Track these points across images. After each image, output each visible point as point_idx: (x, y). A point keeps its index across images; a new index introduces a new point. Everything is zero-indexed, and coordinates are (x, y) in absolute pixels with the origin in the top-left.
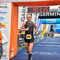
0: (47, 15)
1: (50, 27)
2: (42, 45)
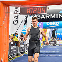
0: (46, 17)
2: (41, 55)
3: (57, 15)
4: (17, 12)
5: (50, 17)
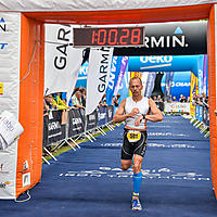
1: (152, 79)
3: (168, 38)
4: (65, 34)
5: (149, 44)
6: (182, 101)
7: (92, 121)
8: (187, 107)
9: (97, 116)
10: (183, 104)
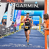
6: (37, 25)
7: (9, 30)
8: (38, 27)
9: (10, 28)
10: (37, 26)
